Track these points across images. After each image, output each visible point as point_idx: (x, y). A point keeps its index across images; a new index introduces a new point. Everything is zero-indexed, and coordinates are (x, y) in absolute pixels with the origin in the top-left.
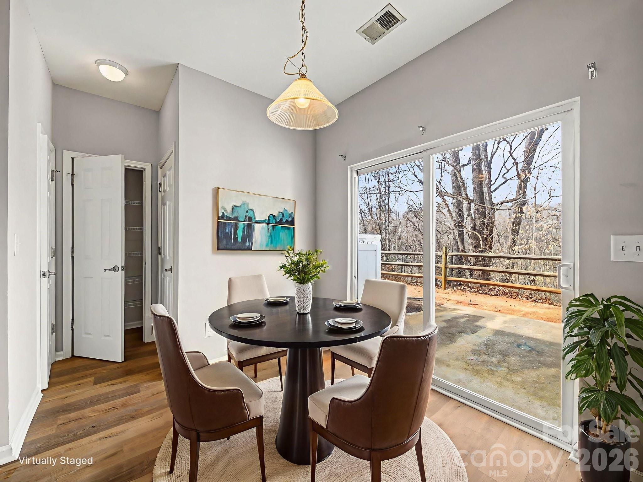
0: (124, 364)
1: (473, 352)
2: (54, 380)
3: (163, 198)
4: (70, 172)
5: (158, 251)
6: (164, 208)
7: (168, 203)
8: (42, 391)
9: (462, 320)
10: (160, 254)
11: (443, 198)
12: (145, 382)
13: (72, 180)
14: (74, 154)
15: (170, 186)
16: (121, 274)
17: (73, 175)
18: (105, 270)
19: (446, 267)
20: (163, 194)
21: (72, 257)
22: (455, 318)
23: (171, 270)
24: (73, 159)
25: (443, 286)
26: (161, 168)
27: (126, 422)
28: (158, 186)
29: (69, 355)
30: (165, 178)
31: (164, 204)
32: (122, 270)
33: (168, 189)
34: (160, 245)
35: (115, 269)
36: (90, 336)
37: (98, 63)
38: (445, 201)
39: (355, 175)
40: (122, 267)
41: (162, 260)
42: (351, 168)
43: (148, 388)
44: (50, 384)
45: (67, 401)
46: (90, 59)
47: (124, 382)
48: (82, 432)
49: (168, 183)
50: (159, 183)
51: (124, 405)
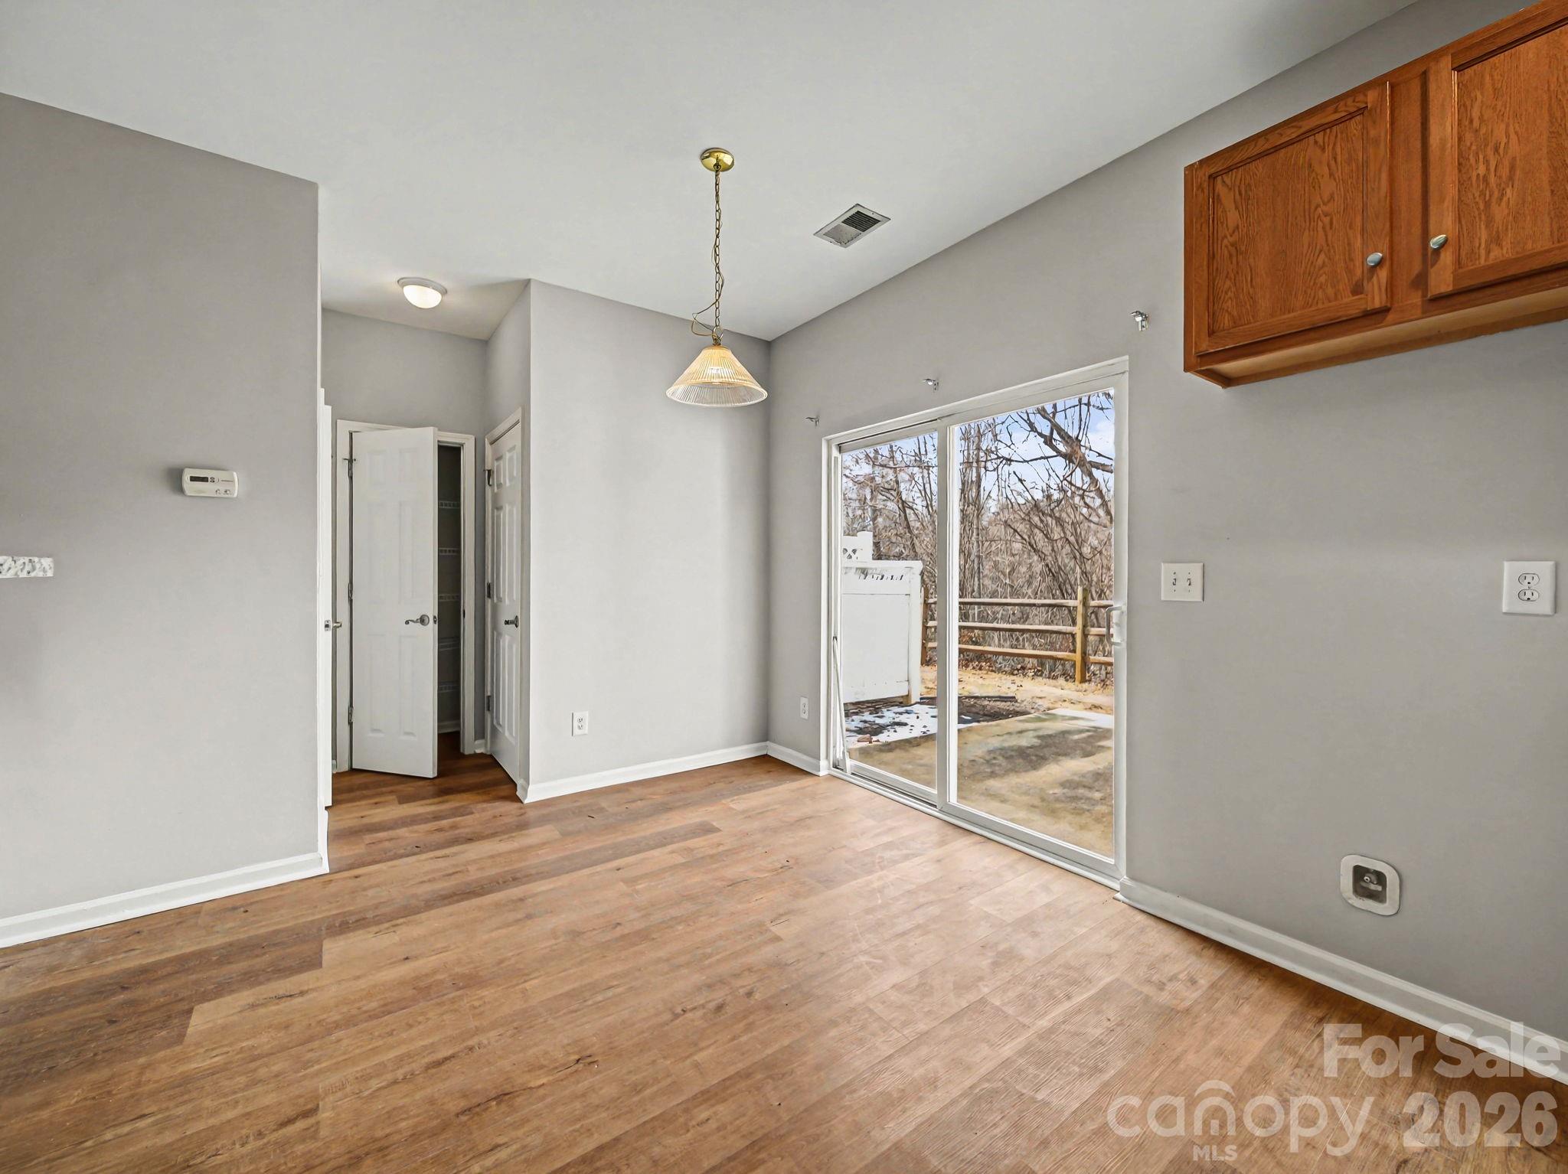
0: (437, 781)
1: (1064, 784)
2: (339, 797)
3: (495, 497)
4: (348, 457)
5: (487, 590)
6: (499, 517)
7: (507, 508)
8: (327, 808)
9: (1076, 737)
10: (489, 596)
11: (1090, 475)
12: (479, 802)
13: (350, 469)
14: (353, 426)
15: (512, 478)
16: (432, 629)
17: (351, 461)
18: (407, 622)
19: (1086, 632)
20: (496, 490)
21: (351, 601)
22: (1064, 733)
23: (515, 622)
24: (351, 434)
25: (1078, 676)
26: (492, 443)
27: (462, 844)
28: (486, 476)
29: (345, 768)
30: (501, 462)
31: (498, 508)
32: (435, 622)
33: (508, 484)
34: (489, 579)
35: (422, 620)
36: (381, 735)
37: (403, 282)
38: (1094, 481)
39: (835, 452)
40: (435, 617)
41: (495, 608)
42: (828, 441)
43: (484, 810)
44: (333, 801)
45: (365, 821)
46: (388, 279)
47: (447, 801)
48: (403, 851)
49: (507, 473)
50: (489, 471)
51: (454, 827)
